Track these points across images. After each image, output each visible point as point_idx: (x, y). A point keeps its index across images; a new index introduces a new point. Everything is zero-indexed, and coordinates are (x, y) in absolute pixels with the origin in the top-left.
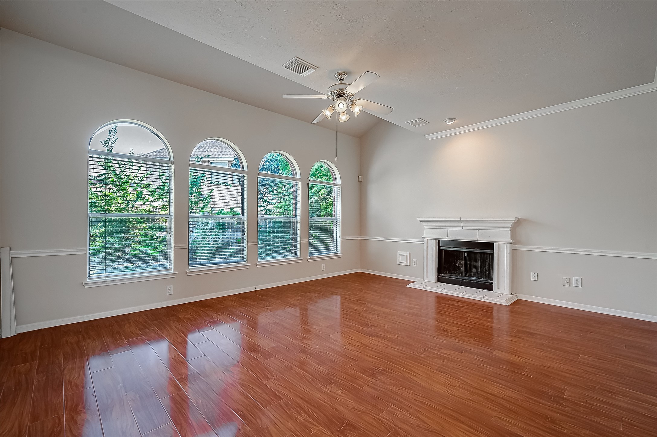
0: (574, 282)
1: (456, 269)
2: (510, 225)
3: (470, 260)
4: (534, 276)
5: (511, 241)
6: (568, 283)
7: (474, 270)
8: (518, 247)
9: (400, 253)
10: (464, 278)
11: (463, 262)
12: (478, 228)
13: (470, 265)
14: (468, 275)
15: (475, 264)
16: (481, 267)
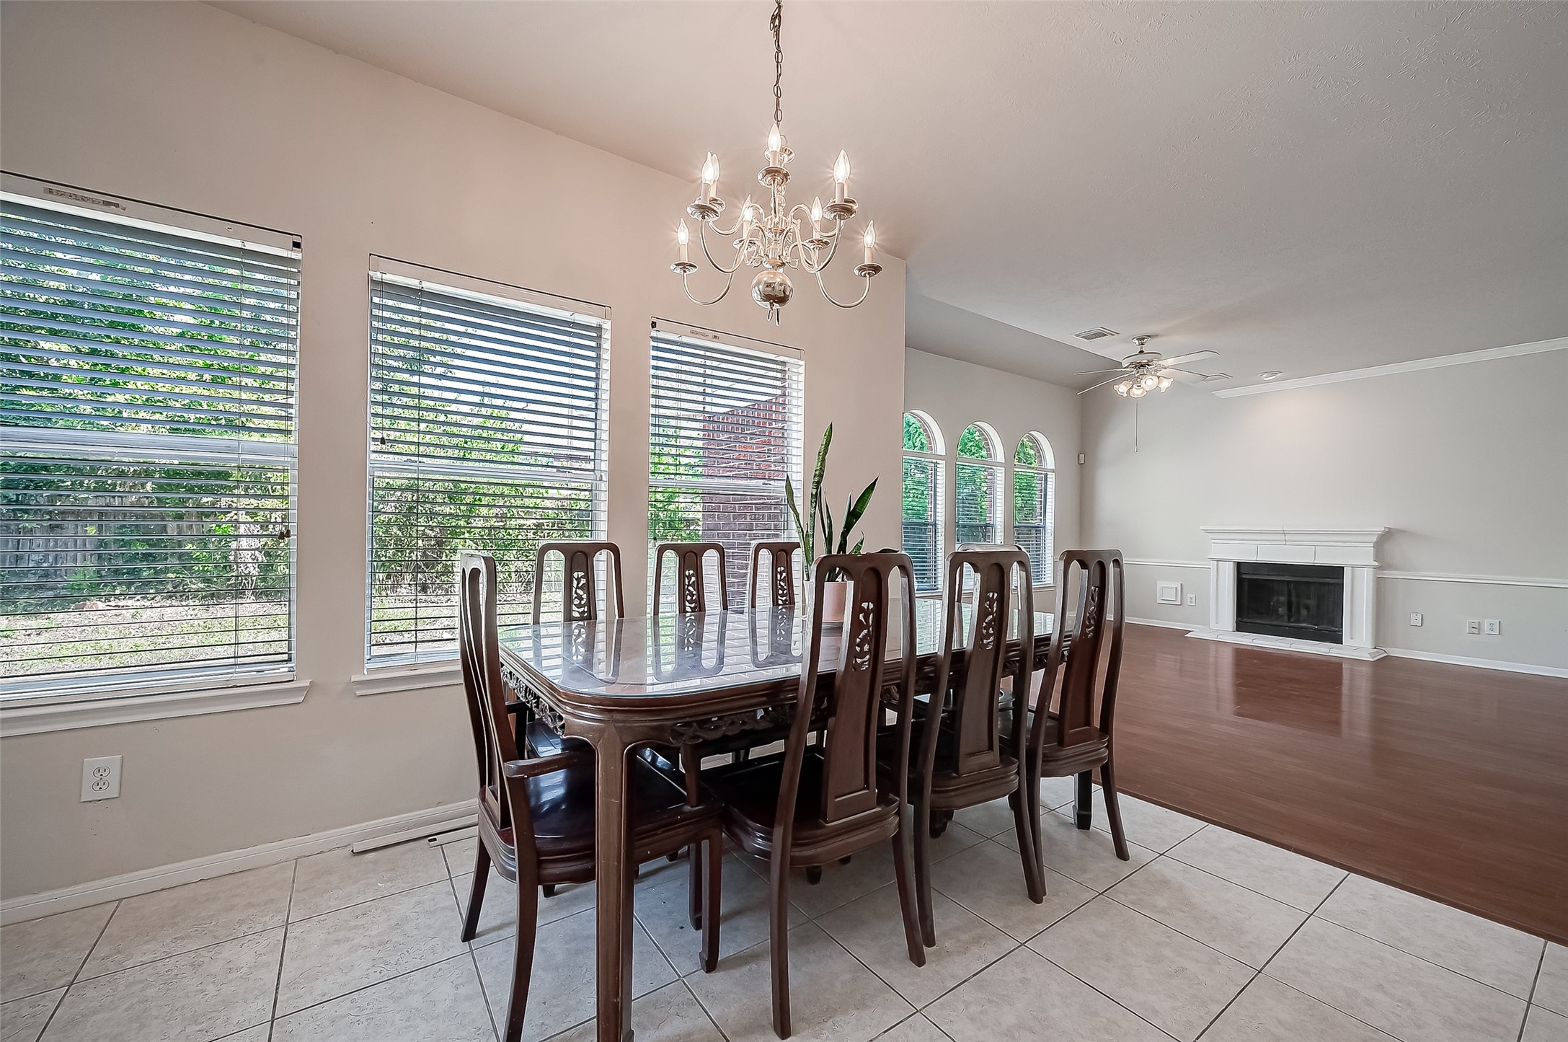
0: (1486, 627)
1: (1270, 611)
2: (1374, 539)
3: (1298, 596)
4: (1415, 619)
5: (1376, 564)
6: (1477, 629)
7: (1304, 612)
8: (1387, 574)
9: (1160, 584)
10: (1287, 624)
11: (1283, 599)
12: (1312, 543)
13: (1298, 604)
14: (1292, 620)
15: (1307, 602)
16: (1318, 607)
